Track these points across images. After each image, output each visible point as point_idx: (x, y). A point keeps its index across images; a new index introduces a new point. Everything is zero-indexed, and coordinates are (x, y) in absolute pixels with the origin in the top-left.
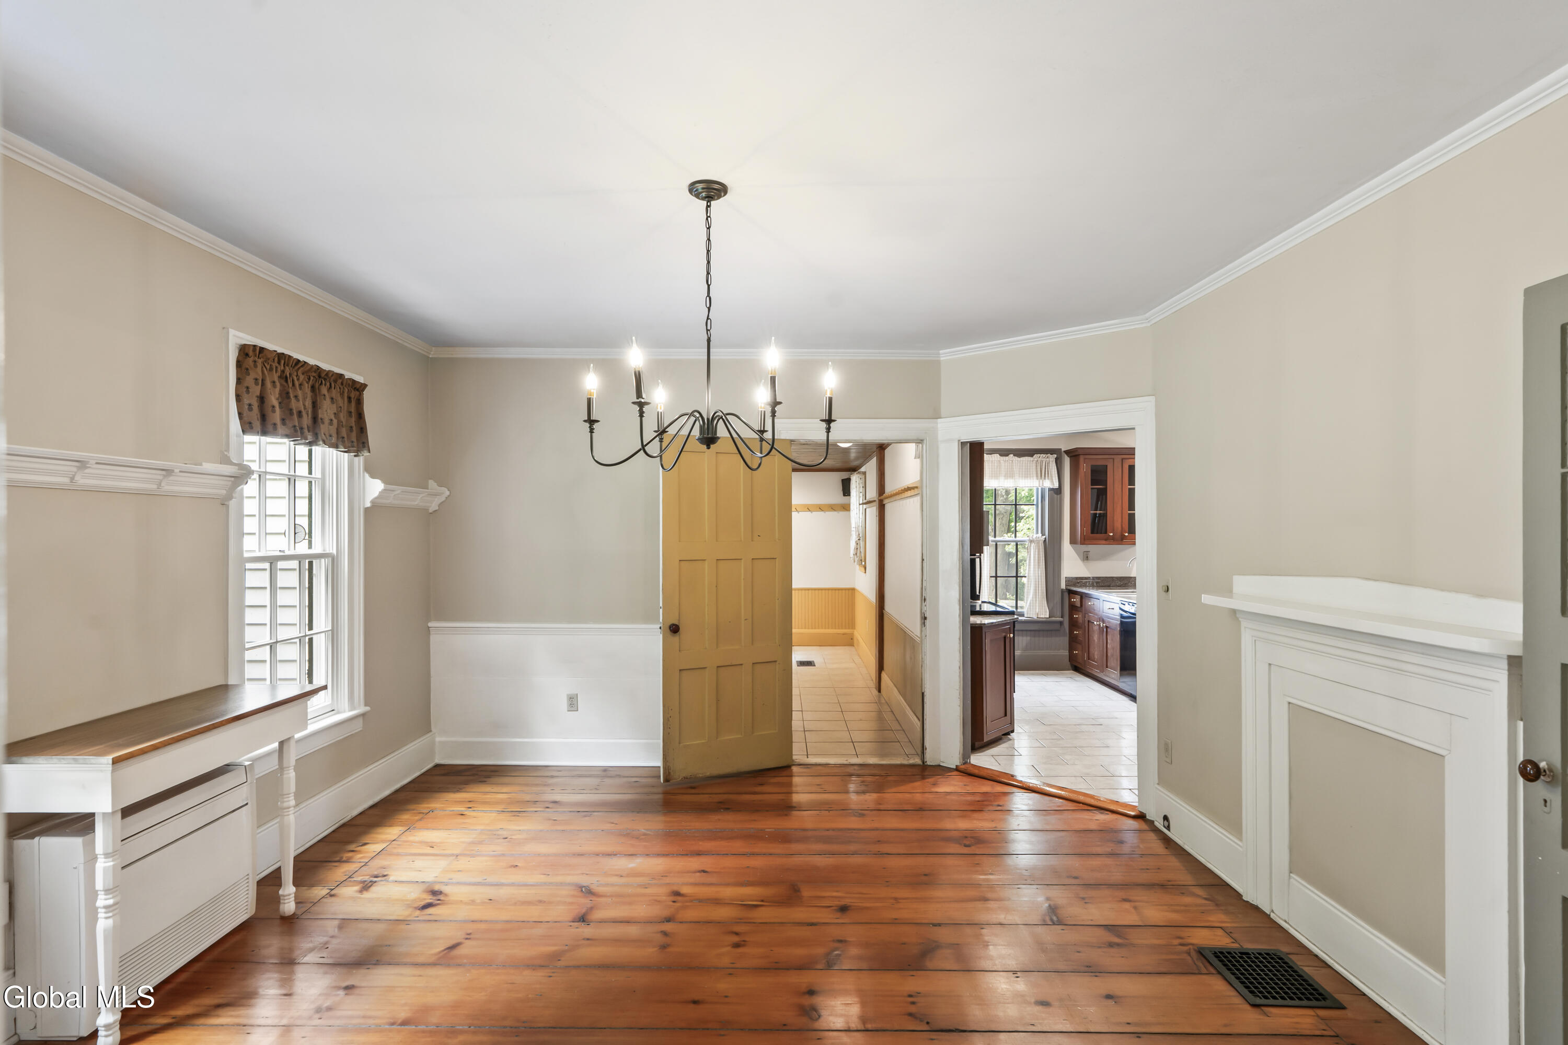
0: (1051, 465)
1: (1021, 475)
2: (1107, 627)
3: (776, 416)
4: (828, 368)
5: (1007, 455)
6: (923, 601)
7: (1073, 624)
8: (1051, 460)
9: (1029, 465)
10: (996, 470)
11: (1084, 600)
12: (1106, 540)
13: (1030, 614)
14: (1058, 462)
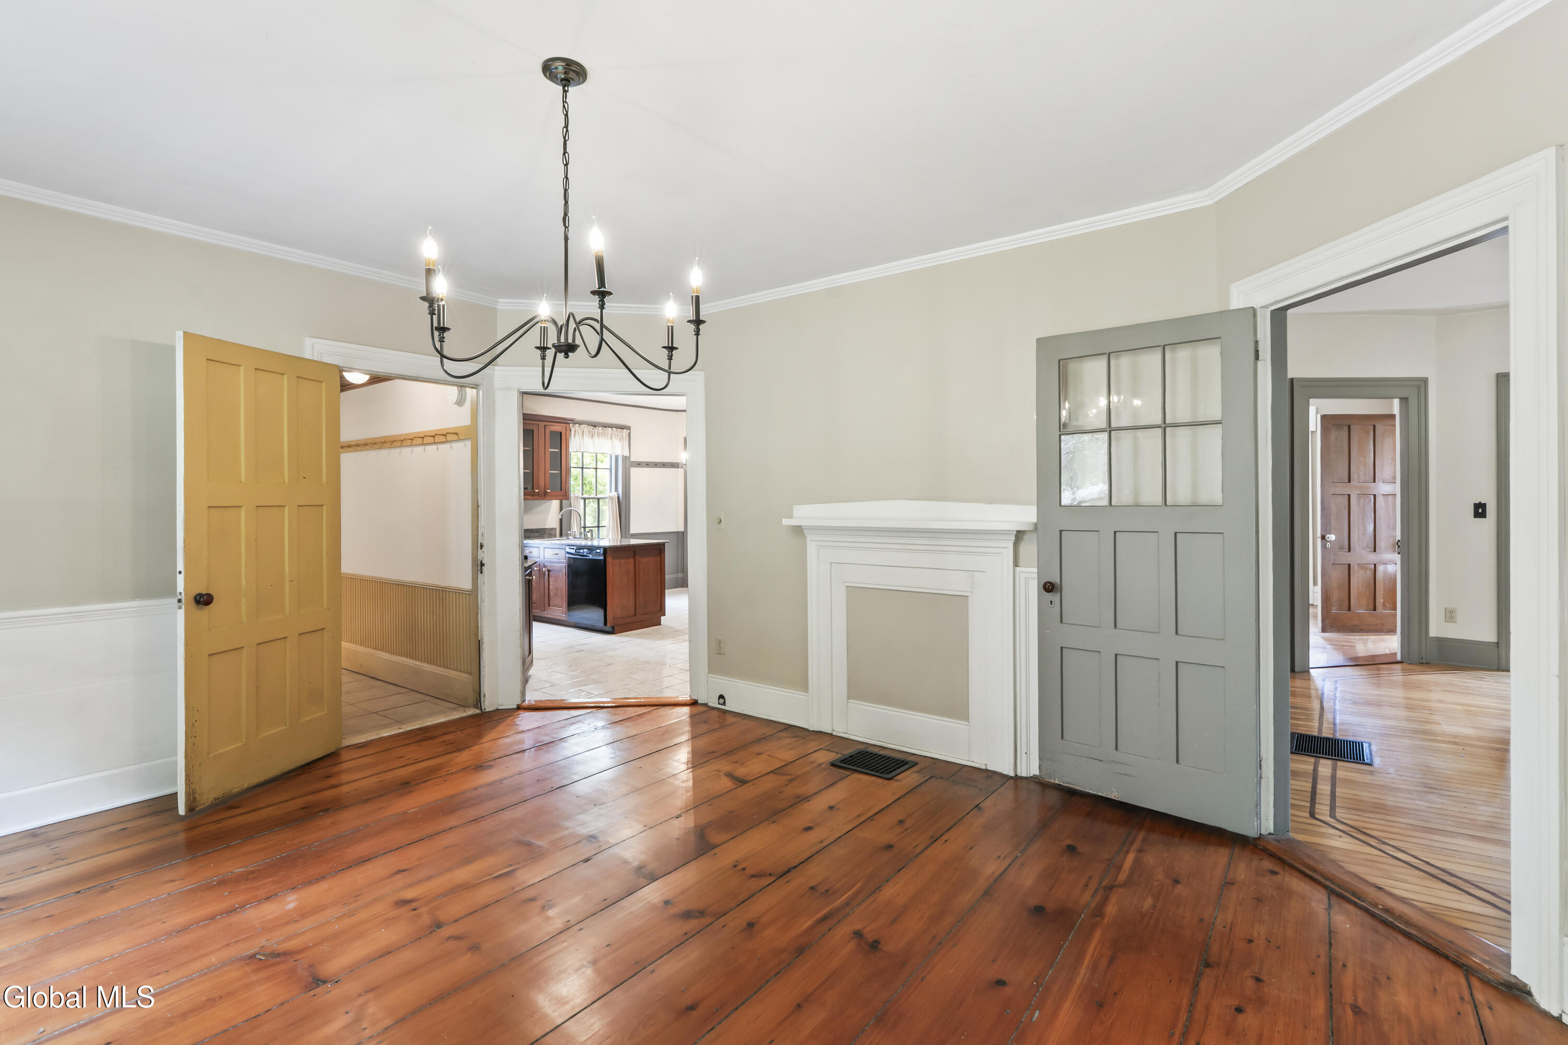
2: (549, 571)
3: (699, 334)
4: (669, 299)
6: (479, 548)
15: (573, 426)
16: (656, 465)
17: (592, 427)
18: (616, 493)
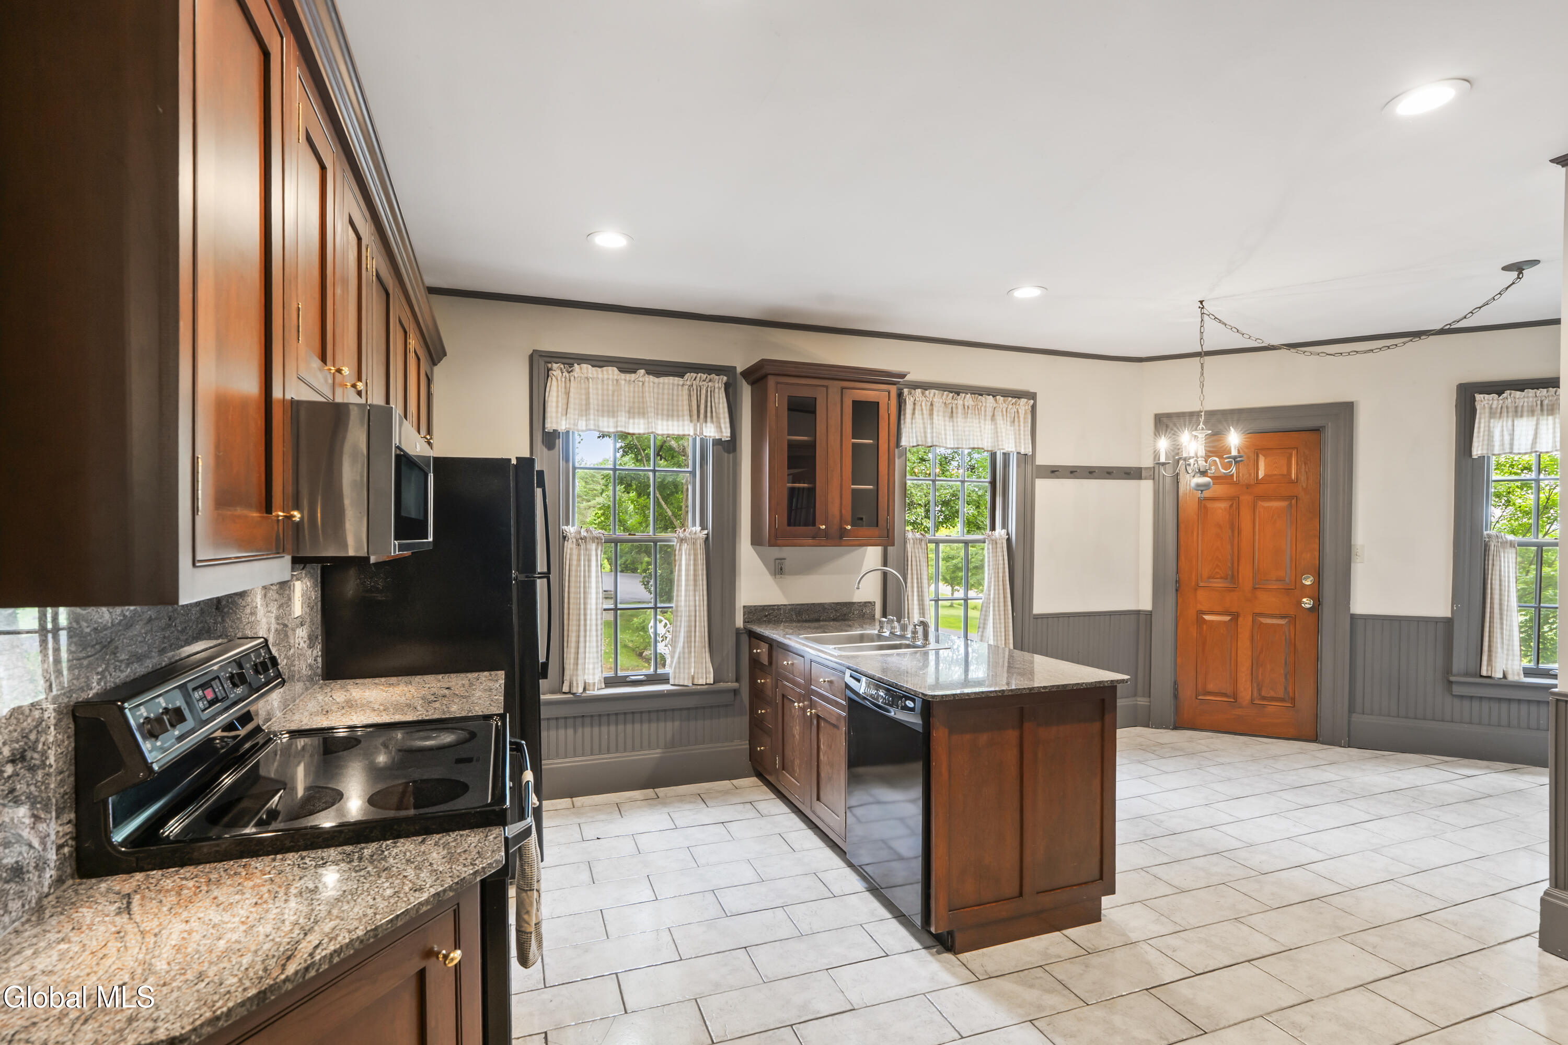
0: (716, 395)
1: (660, 412)
2: (818, 717)
5: (634, 371)
7: (757, 695)
8: (717, 385)
9: (675, 392)
10: (610, 398)
11: (774, 654)
12: (814, 537)
13: (679, 678)
14: (731, 390)
15: (910, 393)
16: (1091, 473)
17: (951, 395)
18: (1004, 532)
